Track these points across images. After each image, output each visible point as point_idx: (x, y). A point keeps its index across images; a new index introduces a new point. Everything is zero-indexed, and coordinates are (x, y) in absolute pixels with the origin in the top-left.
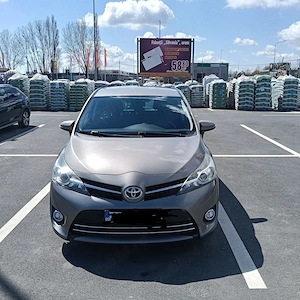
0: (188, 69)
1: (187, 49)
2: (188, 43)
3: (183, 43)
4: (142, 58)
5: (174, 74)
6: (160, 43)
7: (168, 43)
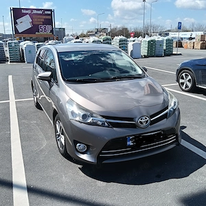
0: (52, 31)
1: (49, 17)
2: (50, 13)
3: (46, 12)
4: (16, 23)
5: (41, 35)
6: (29, 12)
7: (35, 12)
